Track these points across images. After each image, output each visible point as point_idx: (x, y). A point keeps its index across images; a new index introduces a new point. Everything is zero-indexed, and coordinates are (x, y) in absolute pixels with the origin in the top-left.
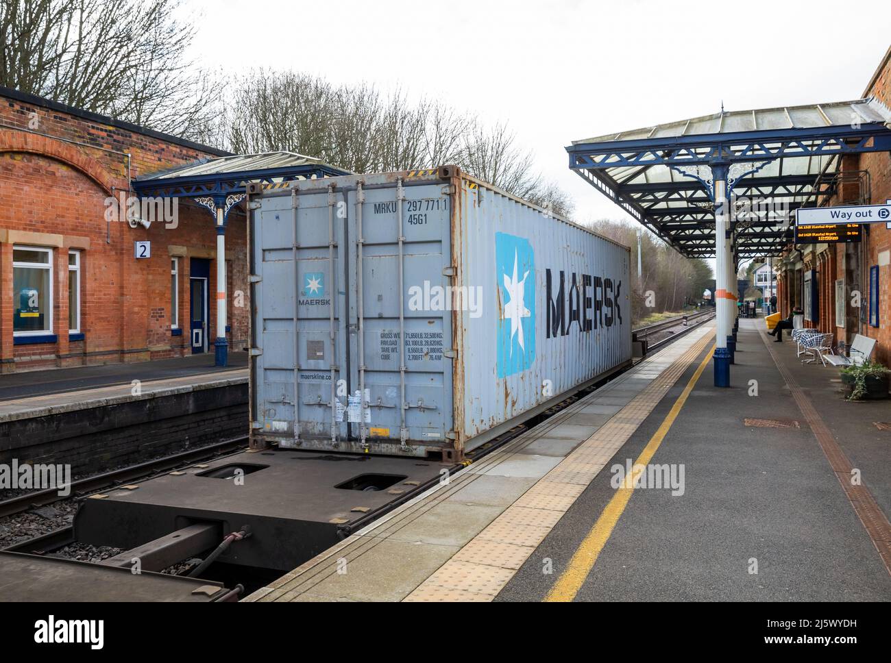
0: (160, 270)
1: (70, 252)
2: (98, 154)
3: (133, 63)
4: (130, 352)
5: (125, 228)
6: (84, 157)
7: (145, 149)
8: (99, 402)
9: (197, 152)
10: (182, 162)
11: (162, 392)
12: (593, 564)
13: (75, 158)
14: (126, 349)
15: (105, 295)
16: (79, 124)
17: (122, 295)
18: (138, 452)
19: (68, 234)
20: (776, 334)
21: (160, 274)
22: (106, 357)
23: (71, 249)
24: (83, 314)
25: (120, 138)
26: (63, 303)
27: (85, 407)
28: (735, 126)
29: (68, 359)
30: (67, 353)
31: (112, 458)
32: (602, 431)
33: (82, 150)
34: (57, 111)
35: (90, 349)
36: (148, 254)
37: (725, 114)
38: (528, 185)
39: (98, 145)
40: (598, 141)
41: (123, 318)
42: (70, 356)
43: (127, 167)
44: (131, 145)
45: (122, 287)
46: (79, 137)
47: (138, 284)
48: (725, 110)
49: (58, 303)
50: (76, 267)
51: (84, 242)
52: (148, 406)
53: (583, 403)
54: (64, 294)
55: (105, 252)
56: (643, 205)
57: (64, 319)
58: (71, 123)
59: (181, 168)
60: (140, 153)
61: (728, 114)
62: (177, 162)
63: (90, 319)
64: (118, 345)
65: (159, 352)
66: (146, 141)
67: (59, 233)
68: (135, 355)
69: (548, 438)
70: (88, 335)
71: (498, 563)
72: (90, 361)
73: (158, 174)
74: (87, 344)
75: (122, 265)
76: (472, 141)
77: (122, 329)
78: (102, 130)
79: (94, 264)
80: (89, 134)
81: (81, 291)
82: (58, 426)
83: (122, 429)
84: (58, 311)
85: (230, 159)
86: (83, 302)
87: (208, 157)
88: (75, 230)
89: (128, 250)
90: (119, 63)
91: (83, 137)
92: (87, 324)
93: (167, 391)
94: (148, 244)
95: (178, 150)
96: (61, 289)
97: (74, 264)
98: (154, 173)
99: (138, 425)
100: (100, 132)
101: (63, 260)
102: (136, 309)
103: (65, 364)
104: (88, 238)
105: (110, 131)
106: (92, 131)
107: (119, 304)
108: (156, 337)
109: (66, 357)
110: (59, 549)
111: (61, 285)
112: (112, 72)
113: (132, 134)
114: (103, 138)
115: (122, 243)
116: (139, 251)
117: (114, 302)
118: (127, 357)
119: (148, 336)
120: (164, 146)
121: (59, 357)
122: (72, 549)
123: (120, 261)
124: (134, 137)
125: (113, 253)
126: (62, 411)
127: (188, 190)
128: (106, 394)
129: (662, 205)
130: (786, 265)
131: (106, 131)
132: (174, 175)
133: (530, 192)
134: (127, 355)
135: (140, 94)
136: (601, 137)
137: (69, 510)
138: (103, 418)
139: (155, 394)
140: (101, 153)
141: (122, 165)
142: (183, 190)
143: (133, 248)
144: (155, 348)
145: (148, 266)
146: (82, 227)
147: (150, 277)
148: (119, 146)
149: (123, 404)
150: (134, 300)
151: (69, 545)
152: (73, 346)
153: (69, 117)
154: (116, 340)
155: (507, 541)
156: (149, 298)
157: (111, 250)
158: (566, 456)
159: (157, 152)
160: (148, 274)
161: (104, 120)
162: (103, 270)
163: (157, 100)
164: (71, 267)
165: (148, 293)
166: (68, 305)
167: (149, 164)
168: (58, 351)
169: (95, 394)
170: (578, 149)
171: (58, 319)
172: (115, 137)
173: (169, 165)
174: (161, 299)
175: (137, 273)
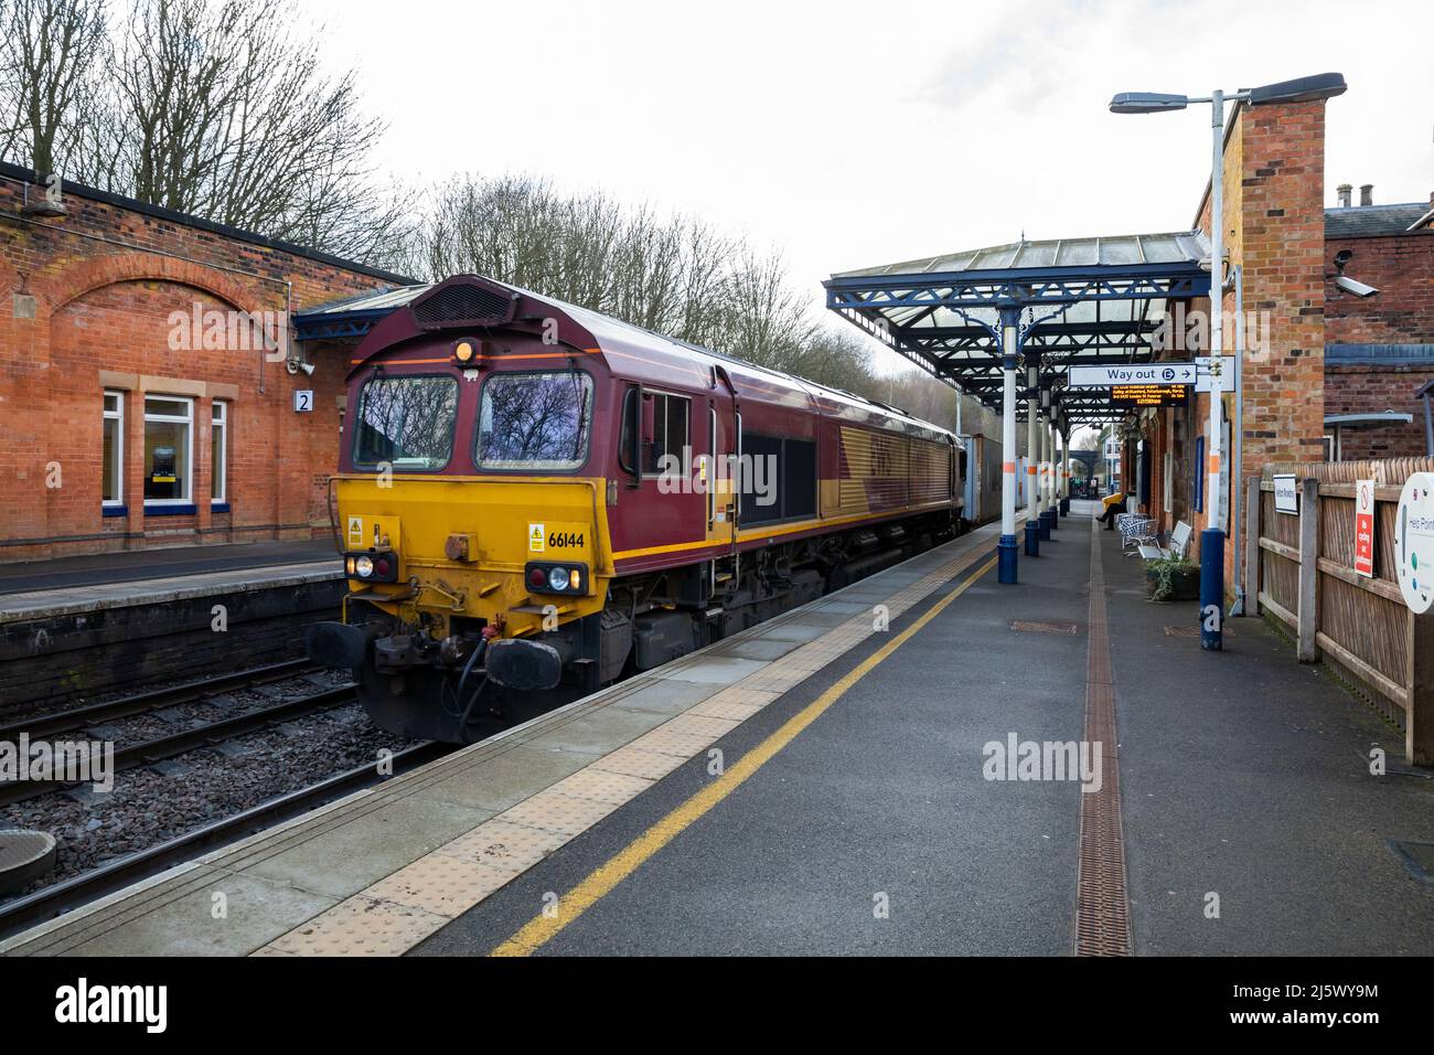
0: (326, 426)
1: (215, 403)
2: (251, 282)
3: (308, 166)
4: (286, 527)
5: (283, 374)
6: (233, 285)
7: (310, 276)
8: (236, 586)
9: (375, 280)
10: (356, 292)
11: (314, 577)
12: (747, 776)
13: (222, 287)
14: (281, 524)
15: (256, 456)
16: (229, 245)
17: (278, 456)
18: (285, 648)
19: (211, 380)
20: (1107, 521)
21: (325, 431)
22: (256, 533)
23: (215, 399)
24: (229, 479)
25: (279, 262)
26: (204, 465)
27: (220, 593)
28: (1034, 260)
29: (209, 535)
30: (209, 527)
31: (251, 656)
32: (834, 632)
33: (231, 277)
34: (201, 229)
35: (236, 523)
36: (309, 406)
37: (1025, 243)
38: (811, 325)
39: (250, 270)
40: (865, 274)
41: (278, 485)
42: (213, 531)
43: (287, 299)
44: (292, 271)
45: (277, 447)
46: (228, 261)
47: (296, 443)
48: (1026, 239)
49: (199, 465)
50: (222, 421)
51: (232, 391)
52: (297, 593)
53: (826, 601)
54: (206, 454)
55: (257, 402)
56: (936, 353)
57: (206, 485)
58: (219, 244)
59: (355, 300)
60: (304, 281)
61: (1029, 244)
62: (349, 293)
63: (237, 485)
64: (271, 518)
65: (322, 528)
66: (311, 266)
67: (201, 379)
68: (293, 531)
69: (762, 640)
70: (234, 506)
71: (640, 773)
72: (237, 538)
73: (324, 307)
74: (234, 517)
75: (277, 420)
76: (740, 268)
77: (277, 499)
78: (256, 252)
79: (244, 417)
80: (240, 257)
81: (227, 450)
82: (186, 614)
83: (264, 620)
84: (199, 476)
85: (415, 289)
86: (230, 465)
87: (389, 286)
88: (221, 376)
89: (285, 401)
90: (289, 167)
91: (233, 262)
92: (235, 492)
93: (321, 576)
94: (310, 394)
95: (351, 277)
96: (202, 448)
97: (220, 418)
98: (319, 306)
99: (284, 617)
100: (254, 254)
101: (205, 412)
102: (294, 475)
103: (207, 541)
104: (236, 386)
105: (267, 254)
106: (244, 254)
107: (273, 467)
108: (319, 510)
109: (208, 532)
110: (177, 756)
111: (202, 443)
112: (281, 177)
113: (294, 258)
114: (257, 263)
115: (278, 392)
116: (299, 402)
117: (268, 466)
118: (283, 534)
119: (309, 508)
120: (333, 272)
121: (198, 532)
122: (191, 757)
123: (276, 415)
124: (297, 261)
125: (268, 404)
126: (191, 596)
127: (359, 327)
128: (248, 577)
129: (961, 355)
130: (1128, 432)
131: (261, 253)
132: (344, 308)
133: (814, 334)
134: (282, 532)
135: (316, 205)
136: (868, 270)
137: (195, 714)
138: (241, 606)
139: (305, 579)
140: (254, 280)
141: (281, 295)
142: (352, 327)
143: (292, 399)
144: (317, 524)
145: (310, 422)
146: (229, 372)
147: (313, 435)
148: (276, 272)
149: (266, 590)
150: (291, 463)
151: (188, 753)
152: (216, 518)
153: (216, 237)
154: (269, 513)
155: (660, 750)
156: (311, 461)
157: (266, 401)
158: (774, 660)
159: (324, 279)
160: (311, 431)
161: (261, 241)
162: (255, 423)
163: (336, 212)
164: (216, 422)
165: (309, 455)
166: (210, 468)
167: (314, 295)
168: (198, 525)
169: (234, 577)
170: (838, 283)
171: (198, 485)
172: (273, 261)
173: (339, 296)
174: (326, 463)
175: (296, 430)
